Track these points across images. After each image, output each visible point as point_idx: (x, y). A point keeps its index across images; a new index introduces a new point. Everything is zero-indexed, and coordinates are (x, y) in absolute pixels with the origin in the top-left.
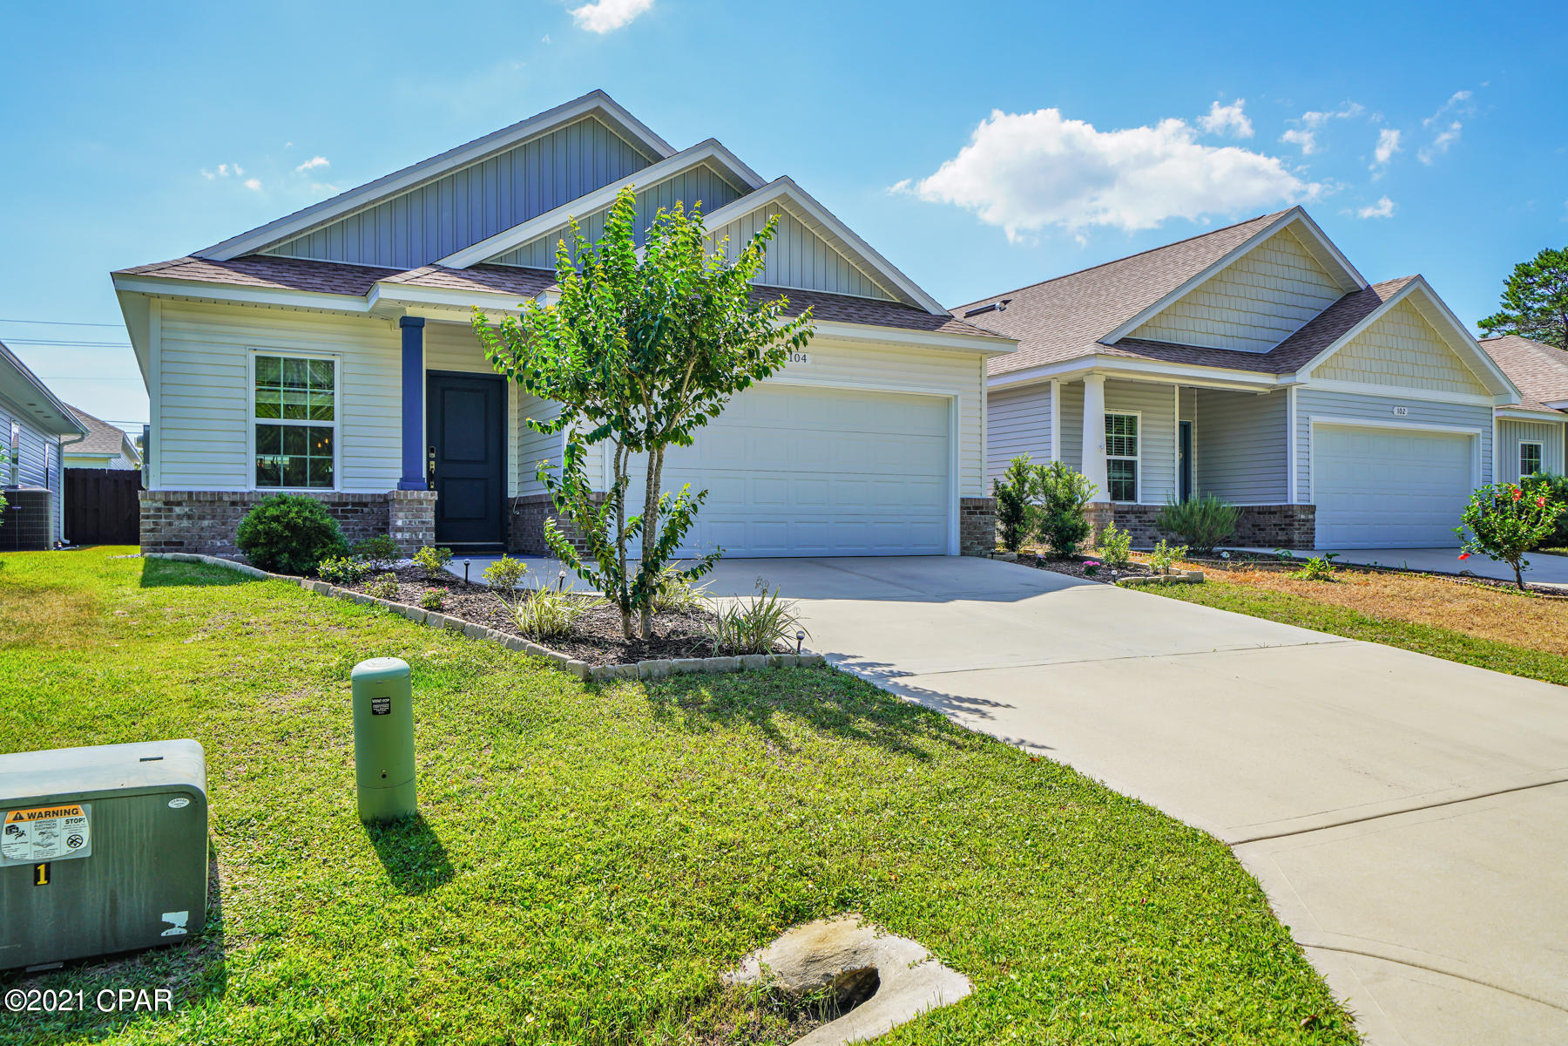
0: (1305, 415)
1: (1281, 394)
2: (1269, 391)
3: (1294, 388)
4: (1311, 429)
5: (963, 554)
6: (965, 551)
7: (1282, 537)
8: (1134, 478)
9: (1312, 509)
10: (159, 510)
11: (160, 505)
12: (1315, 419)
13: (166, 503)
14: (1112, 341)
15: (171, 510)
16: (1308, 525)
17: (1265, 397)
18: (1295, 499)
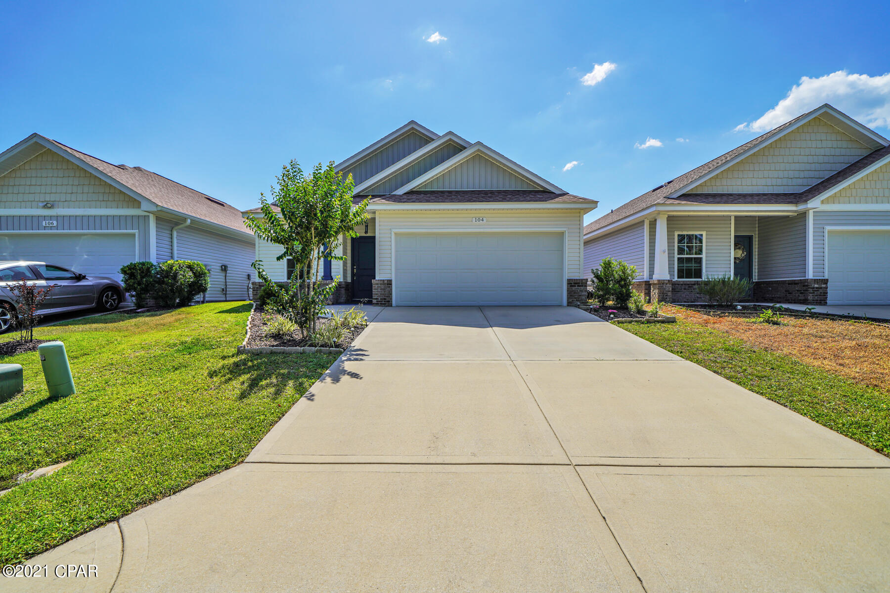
0: (821, 226)
1: (803, 215)
2: (796, 214)
3: (811, 212)
4: (826, 235)
5: (568, 306)
6: (570, 304)
7: (802, 297)
8: (701, 266)
9: (826, 281)
10: (257, 288)
11: (257, 286)
12: (828, 228)
13: (260, 286)
14: (675, 196)
15: (261, 288)
16: (821, 291)
17: (794, 218)
18: (810, 275)
